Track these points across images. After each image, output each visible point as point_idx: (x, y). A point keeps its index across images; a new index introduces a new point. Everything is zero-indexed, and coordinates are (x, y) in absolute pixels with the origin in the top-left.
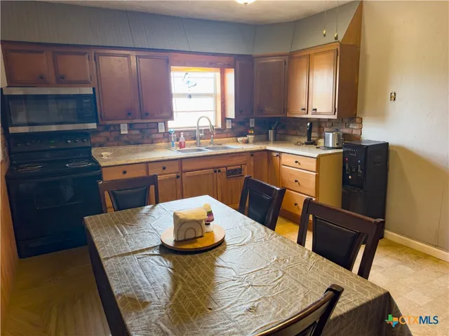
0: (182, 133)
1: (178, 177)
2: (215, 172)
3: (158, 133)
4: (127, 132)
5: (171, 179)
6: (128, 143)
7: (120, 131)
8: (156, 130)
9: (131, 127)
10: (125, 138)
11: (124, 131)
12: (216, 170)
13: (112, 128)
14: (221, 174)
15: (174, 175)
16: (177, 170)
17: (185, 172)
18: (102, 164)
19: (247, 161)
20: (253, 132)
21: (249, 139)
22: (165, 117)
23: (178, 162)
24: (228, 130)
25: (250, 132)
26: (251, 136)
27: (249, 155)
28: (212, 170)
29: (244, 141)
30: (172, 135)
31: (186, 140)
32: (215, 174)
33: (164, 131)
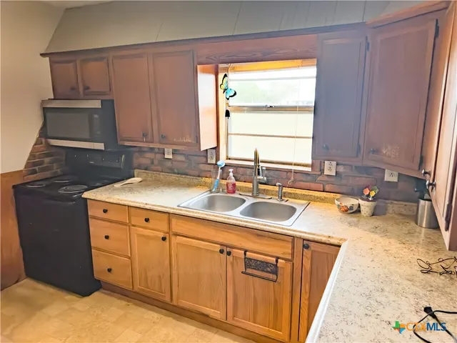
0: (231, 170)
1: (164, 239)
2: (221, 252)
3: (207, 163)
4: (171, 157)
5: (155, 238)
7: (164, 154)
8: (205, 159)
10: (169, 164)
11: (168, 155)
12: (226, 250)
14: (230, 258)
15: (162, 235)
16: (166, 229)
17: (176, 235)
18: (86, 195)
19: (293, 254)
20: (373, 194)
21: (362, 208)
22: (187, 144)
23: (166, 216)
24: (326, 178)
25: (367, 192)
26: (366, 203)
27: (299, 245)
28: (218, 248)
29: (351, 208)
30: (220, 171)
31: (236, 180)
32: (224, 256)
33: (214, 162)
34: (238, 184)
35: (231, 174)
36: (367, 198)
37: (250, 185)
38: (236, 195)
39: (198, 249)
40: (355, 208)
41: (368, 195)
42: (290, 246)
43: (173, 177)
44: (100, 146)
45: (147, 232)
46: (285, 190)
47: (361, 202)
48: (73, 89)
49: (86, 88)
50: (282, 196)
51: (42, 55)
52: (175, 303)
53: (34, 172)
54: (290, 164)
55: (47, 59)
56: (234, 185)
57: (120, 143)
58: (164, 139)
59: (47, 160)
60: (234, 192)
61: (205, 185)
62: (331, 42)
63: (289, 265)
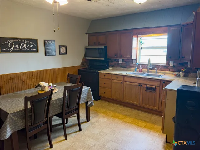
0: (141, 65)
1: (122, 83)
2: (139, 85)
3: (133, 64)
4: (121, 62)
5: (119, 83)
6: (121, 67)
7: (119, 62)
8: (132, 63)
9: (123, 60)
10: (121, 64)
11: (120, 62)
12: (140, 85)
13: (117, 60)
14: (142, 87)
15: (121, 82)
16: (122, 80)
17: (126, 81)
18: (99, 72)
19: (160, 85)
20: (184, 70)
21: (181, 74)
22: (129, 58)
23: (123, 76)
24: (170, 67)
25: (182, 70)
26: (182, 73)
27: (162, 82)
28: (138, 84)
29: (177, 75)
30: (137, 66)
31: (142, 69)
32: (139, 87)
33: (135, 63)
34: (143, 70)
35: (141, 67)
36: (182, 71)
37: (147, 70)
38: (142, 73)
39: (132, 85)
40: (179, 75)
41: (183, 71)
42: (159, 82)
43: (122, 68)
44: (103, 59)
45: (117, 81)
46: (157, 71)
47: (180, 73)
48: (95, 43)
49: (99, 43)
50: (157, 73)
51: (86, 34)
52: (124, 101)
53: (82, 66)
54: (160, 64)
55: (87, 35)
56: (141, 70)
57: (108, 58)
58: (121, 56)
59: (85, 63)
60: (141, 72)
61: (132, 70)
62: (172, 29)
63: (159, 88)
